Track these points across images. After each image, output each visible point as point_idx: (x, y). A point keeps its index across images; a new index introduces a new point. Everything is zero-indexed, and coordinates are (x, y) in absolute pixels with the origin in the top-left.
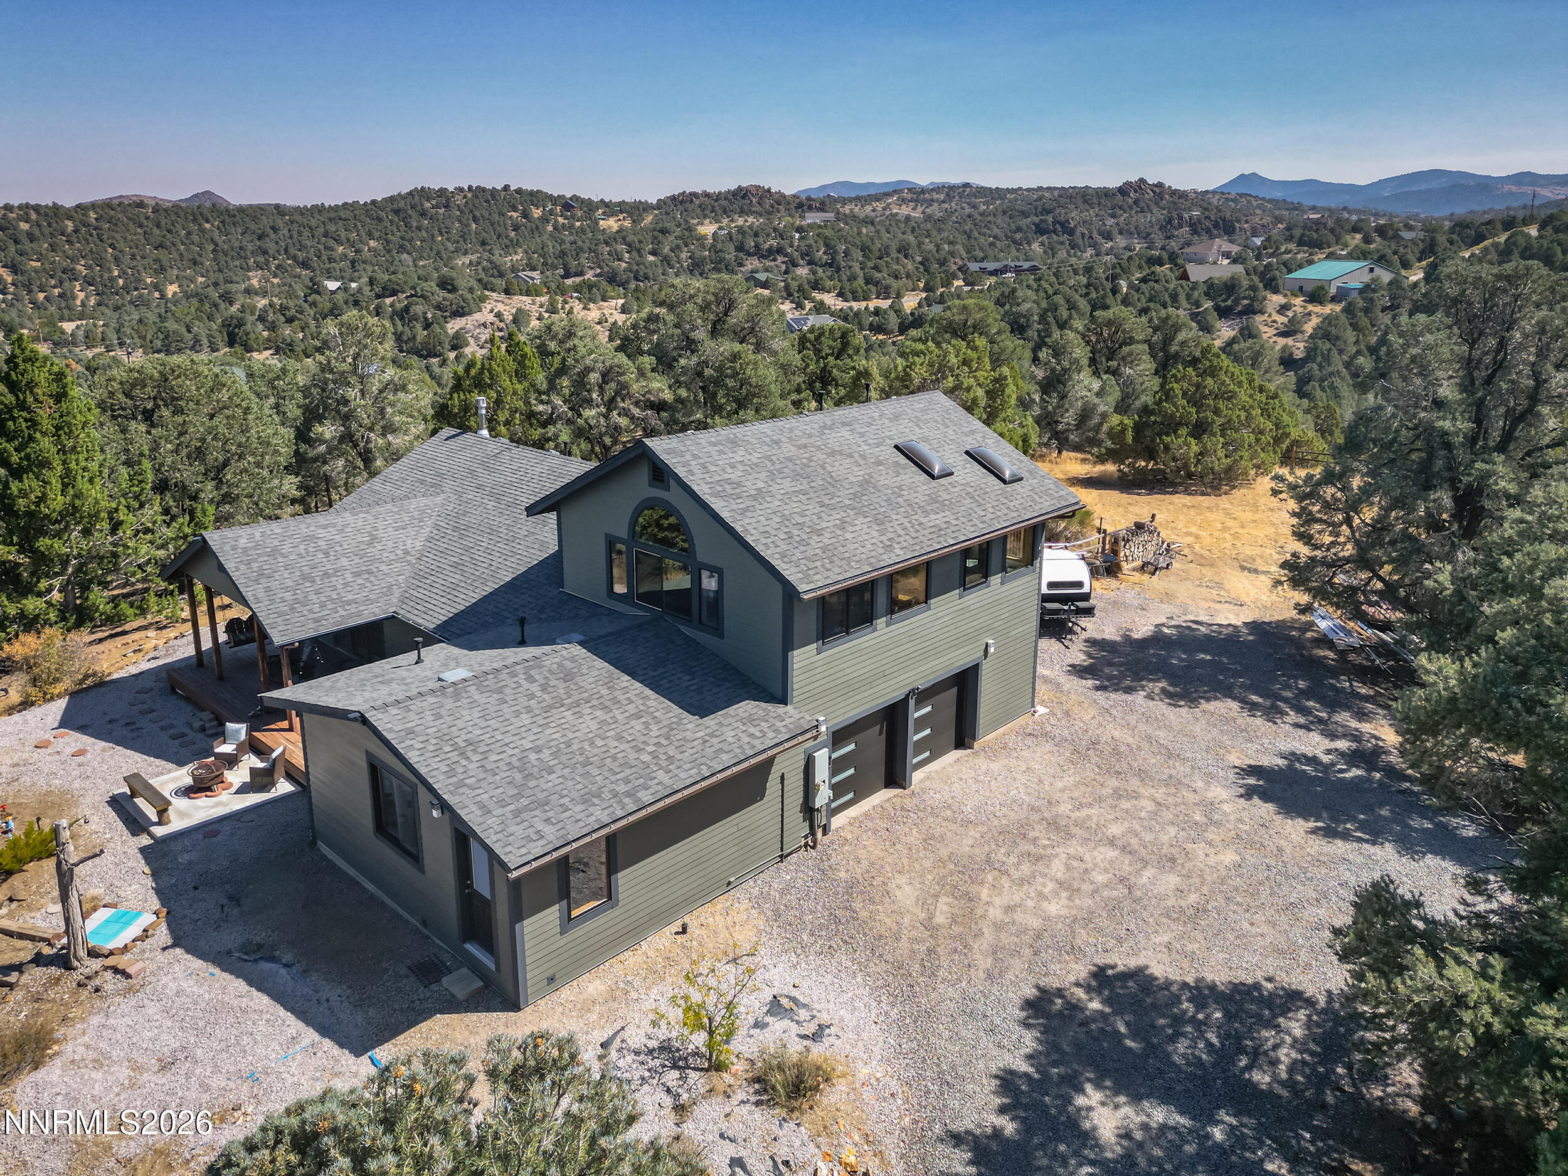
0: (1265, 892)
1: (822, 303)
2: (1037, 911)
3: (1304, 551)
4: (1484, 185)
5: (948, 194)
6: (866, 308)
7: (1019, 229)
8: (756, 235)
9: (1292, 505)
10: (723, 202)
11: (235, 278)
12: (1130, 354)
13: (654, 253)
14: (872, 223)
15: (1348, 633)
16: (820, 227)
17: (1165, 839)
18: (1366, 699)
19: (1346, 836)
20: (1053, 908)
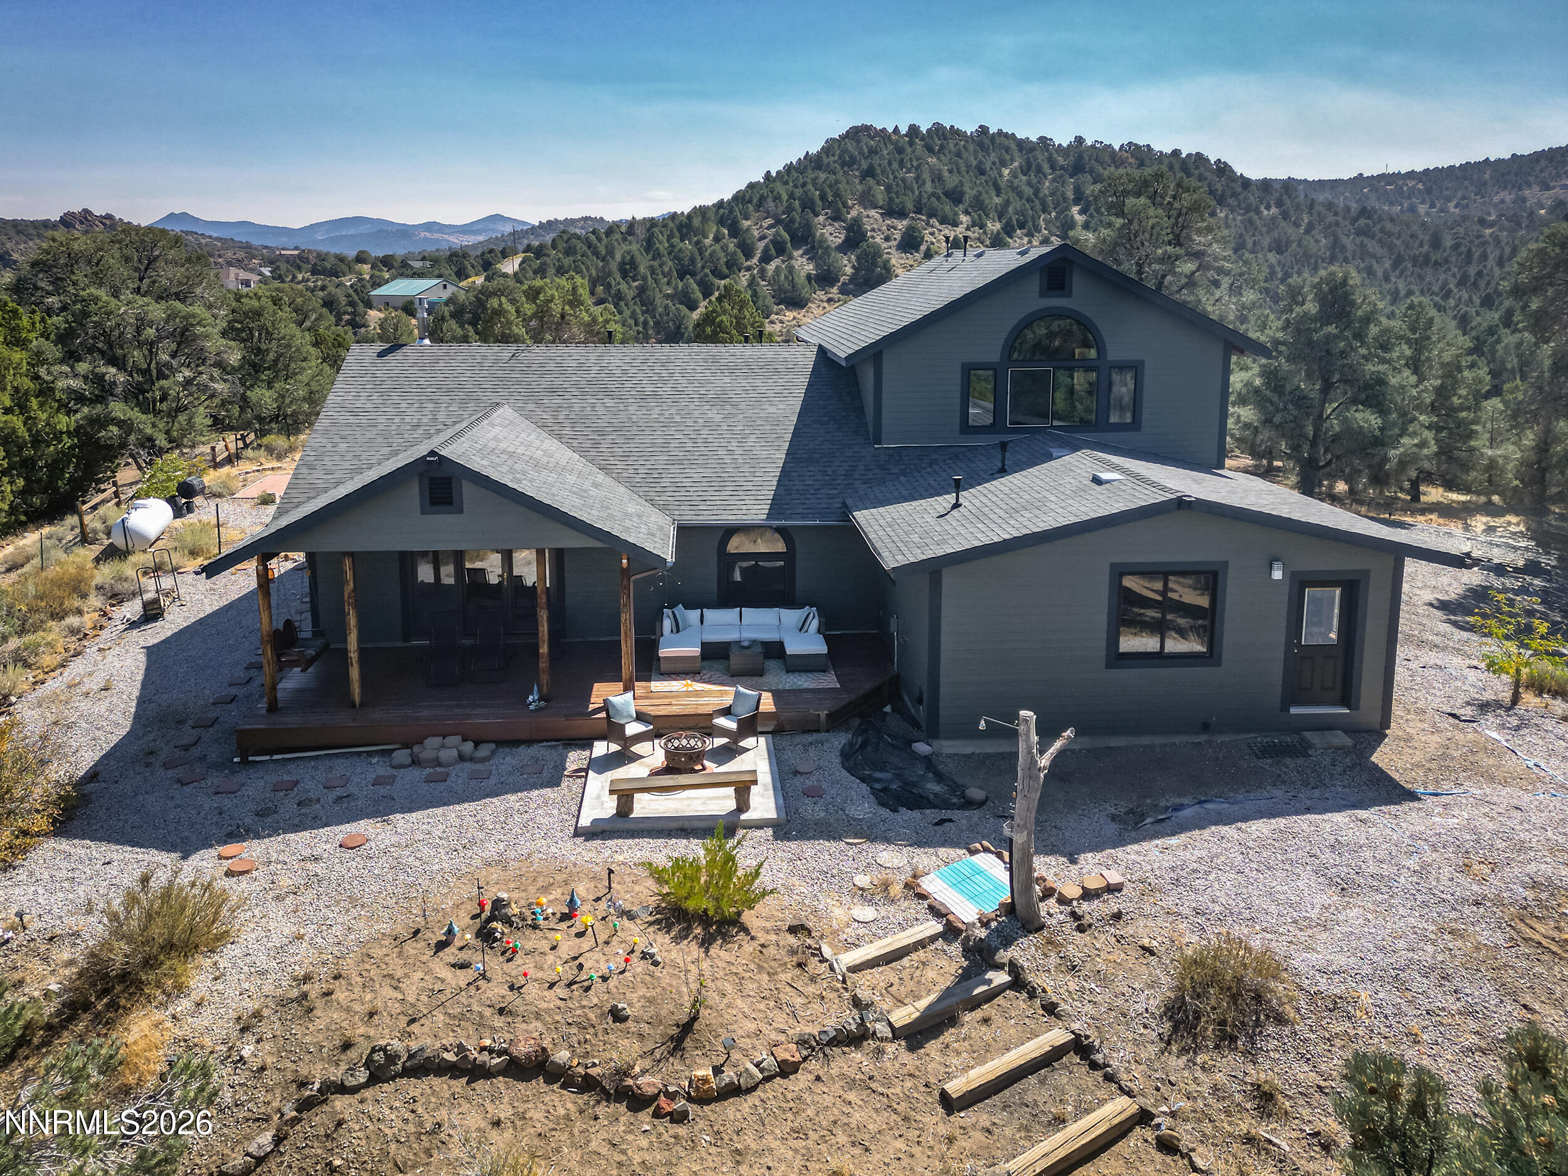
4: (404, 232)
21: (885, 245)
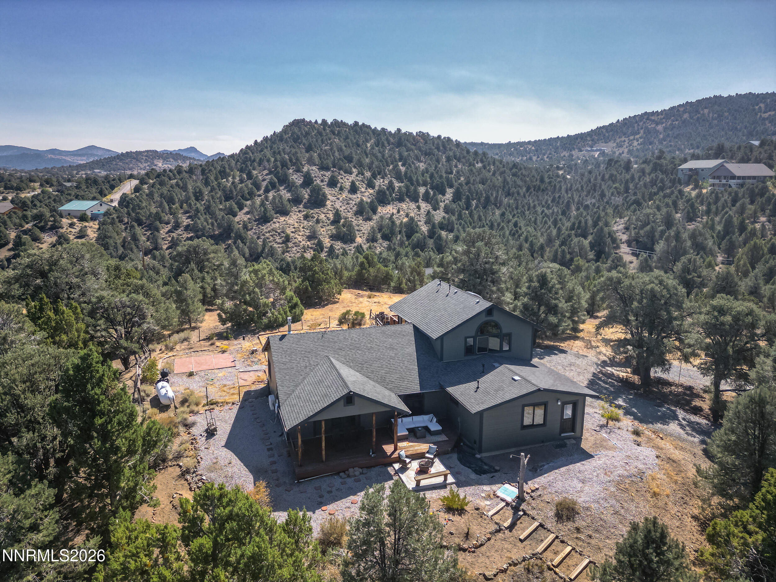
4: (37, 155)
21: (322, 184)
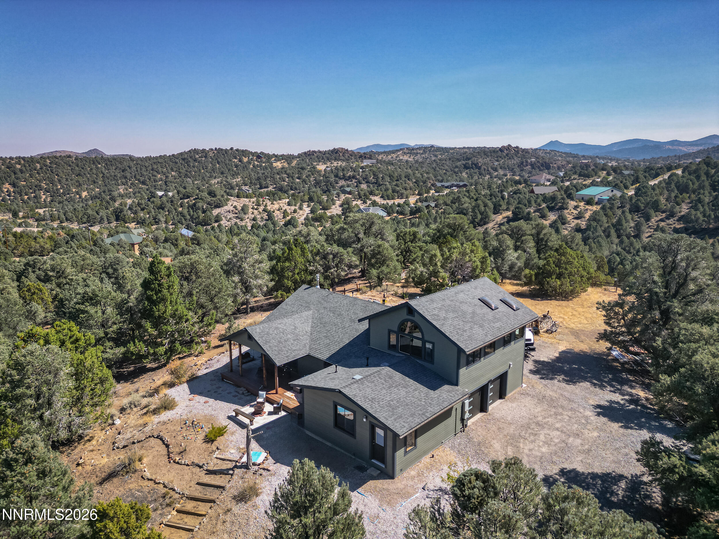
0: (608, 445)
1: (375, 201)
2: (539, 451)
3: (609, 329)
4: (658, 145)
5: (424, 151)
6: (394, 203)
7: (456, 167)
8: (343, 170)
9: (604, 313)
10: (327, 155)
11: (113, 189)
12: (525, 240)
13: (298, 178)
14: (392, 164)
15: (623, 356)
16: (371, 166)
17: (574, 428)
18: (632, 381)
19: (631, 428)
20: (544, 450)
